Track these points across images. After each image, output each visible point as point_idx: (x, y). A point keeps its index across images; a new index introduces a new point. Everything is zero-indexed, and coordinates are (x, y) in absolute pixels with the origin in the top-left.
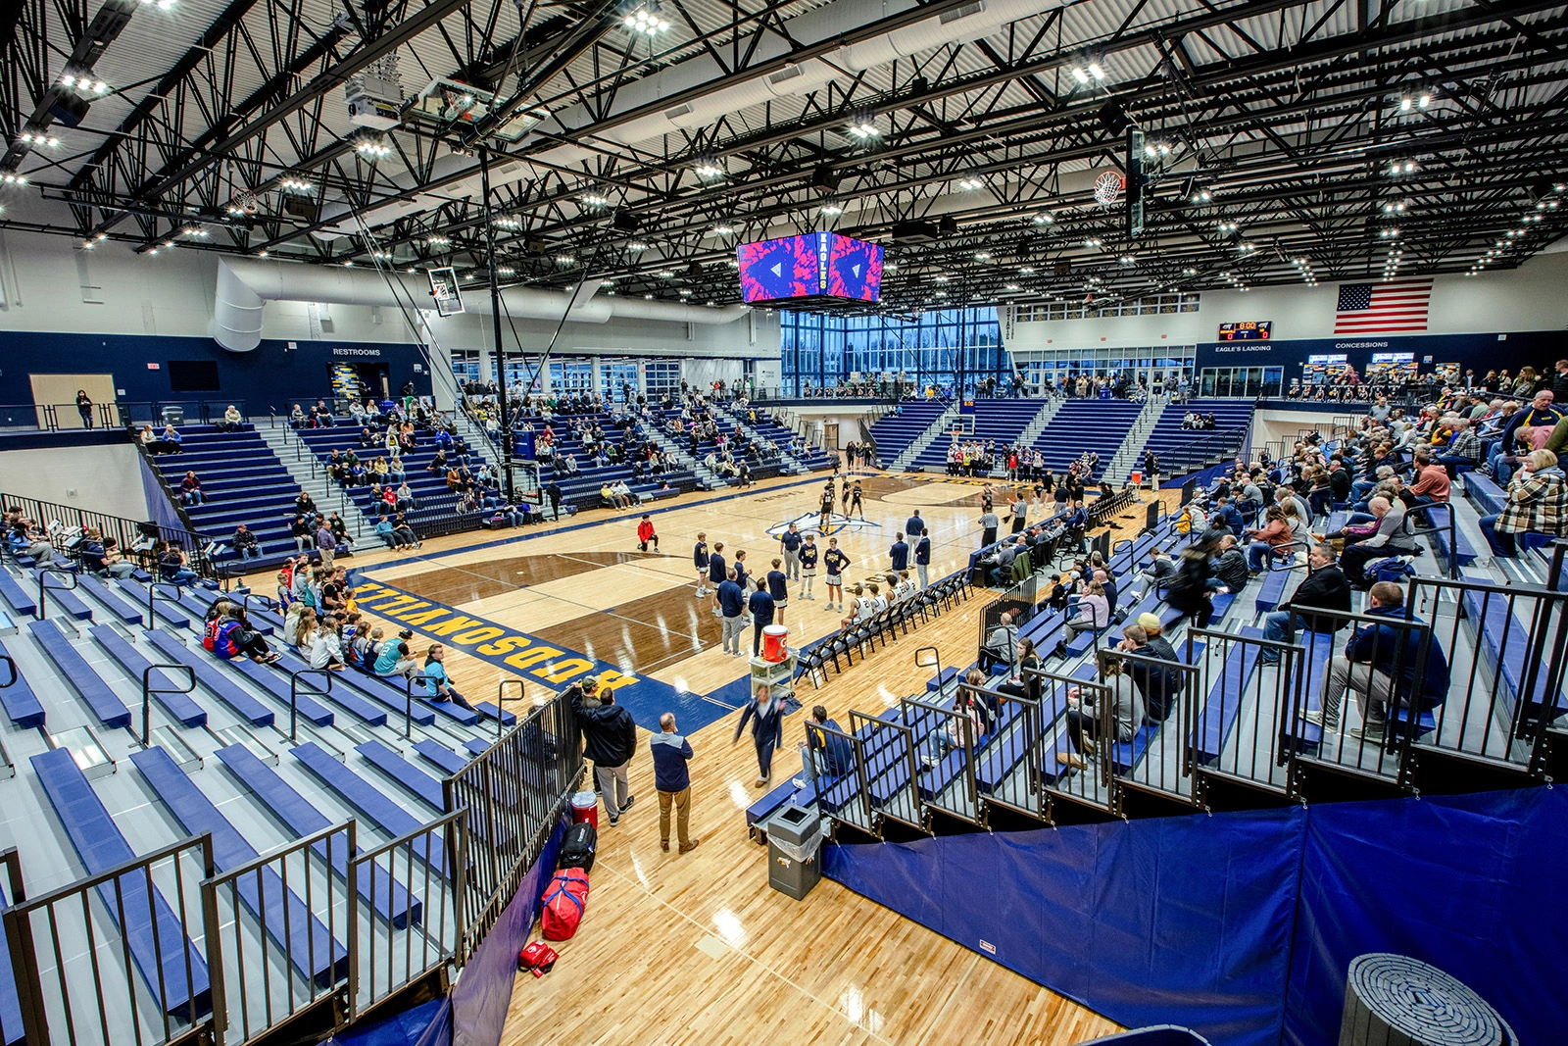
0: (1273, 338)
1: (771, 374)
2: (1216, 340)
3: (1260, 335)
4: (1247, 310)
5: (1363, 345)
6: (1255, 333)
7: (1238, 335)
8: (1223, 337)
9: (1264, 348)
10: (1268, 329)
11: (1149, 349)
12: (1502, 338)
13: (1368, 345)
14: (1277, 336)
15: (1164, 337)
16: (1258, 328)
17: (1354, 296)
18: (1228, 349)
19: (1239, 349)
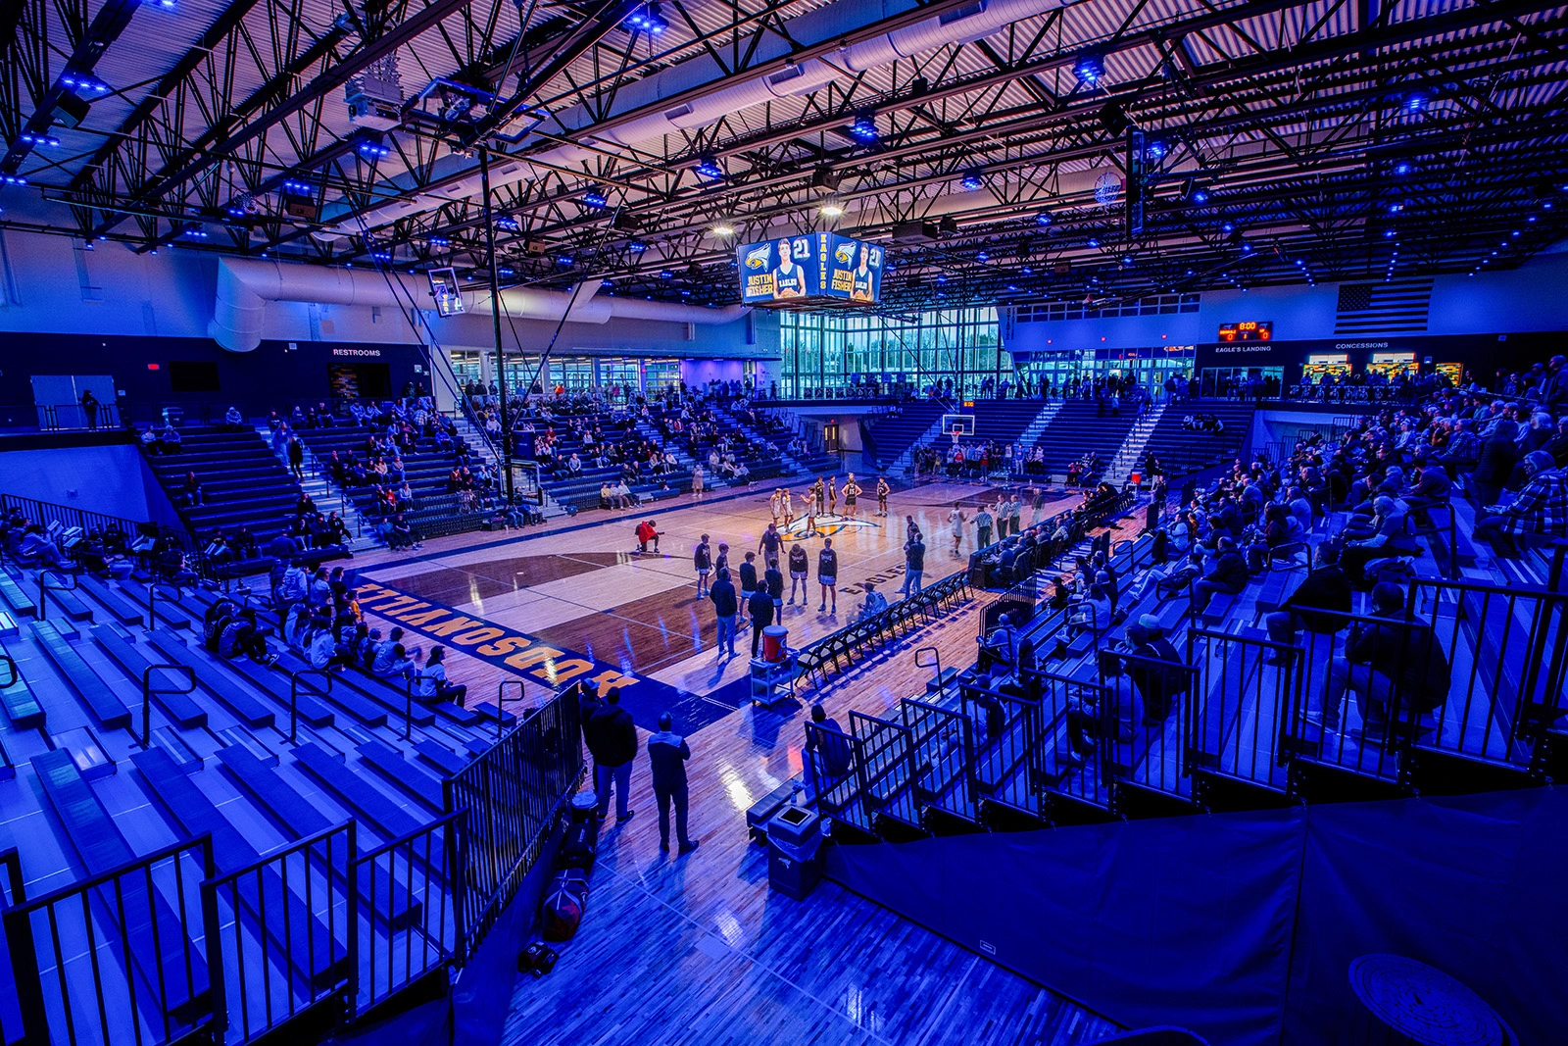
1: (768, 374)
2: (1215, 341)
5: (1363, 345)
8: (1223, 337)
9: (1264, 348)
10: (1269, 329)
11: (1149, 350)
12: (1502, 338)
13: (1368, 345)
16: (1258, 329)
17: (1354, 297)
18: (1228, 350)
19: (1239, 349)
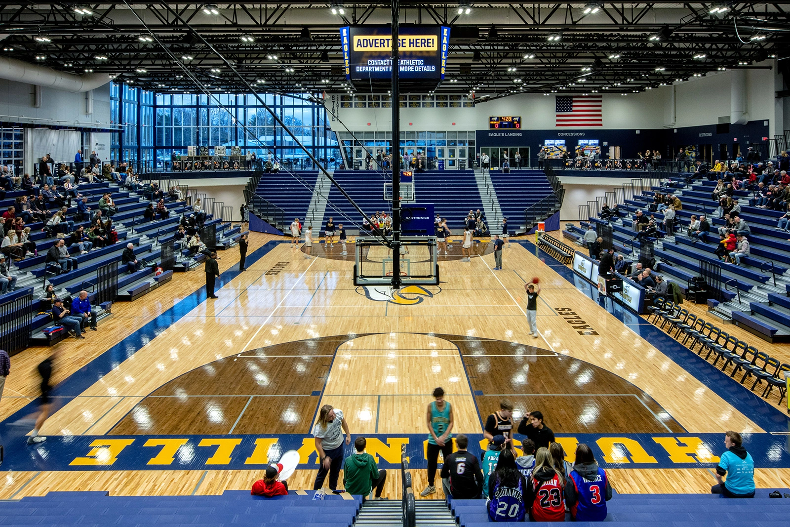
0: (523, 128)
1: (101, 146)
2: (487, 128)
3: (514, 126)
4: (505, 109)
5: (572, 134)
6: (512, 124)
7: (501, 125)
8: (492, 126)
9: (518, 134)
10: (519, 122)
11: (445, 132)
12: (638, 132)
13: (575, 134)
14: (524, 127)
15: (454, 124)
16: (513, 121)
17: (563, 104)
18: (496, 135)
19: (503, 134)
